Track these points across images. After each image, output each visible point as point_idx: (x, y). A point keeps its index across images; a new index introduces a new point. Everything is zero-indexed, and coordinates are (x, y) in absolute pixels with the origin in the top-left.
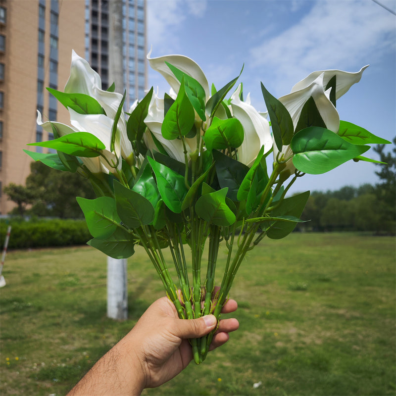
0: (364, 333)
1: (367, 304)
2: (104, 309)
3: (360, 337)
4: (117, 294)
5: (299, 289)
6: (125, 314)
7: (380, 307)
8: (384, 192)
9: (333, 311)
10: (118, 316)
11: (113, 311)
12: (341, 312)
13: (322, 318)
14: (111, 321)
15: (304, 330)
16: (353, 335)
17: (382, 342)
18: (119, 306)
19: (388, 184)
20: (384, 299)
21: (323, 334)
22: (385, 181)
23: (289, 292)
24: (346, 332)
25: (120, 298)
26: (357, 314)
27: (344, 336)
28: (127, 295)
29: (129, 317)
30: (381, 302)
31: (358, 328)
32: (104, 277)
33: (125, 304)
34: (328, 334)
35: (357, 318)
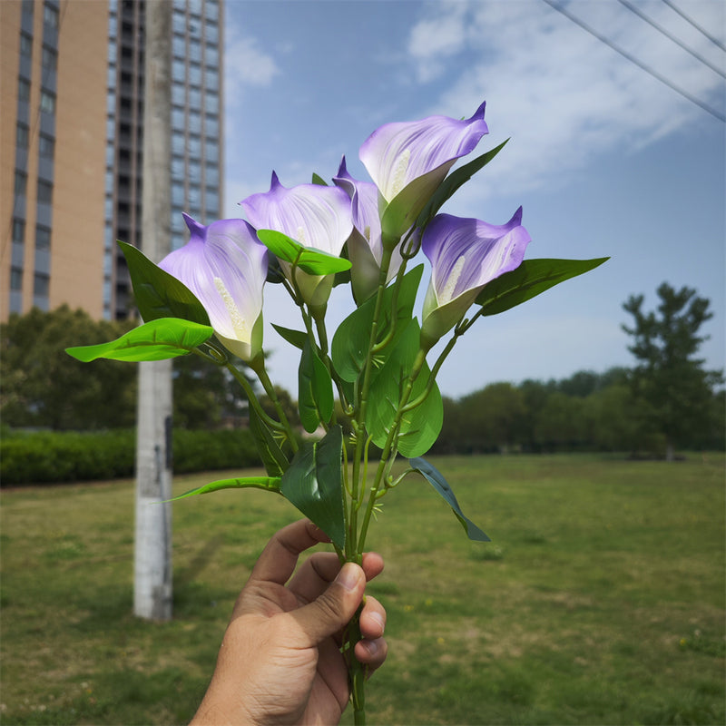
0: (596, 634)
1: (606, 584)
2: (128, 601)
3: (589, 642)
4: (152, 572)
5: (489, 557)
6: (168, 610)
7: (628, 587)
8: (643, 383)
9: (547, 597)
10: (154, 613)
11: (144, 604)
12: (560, 597)
13: (526, 609)
14: (140, 623)
15: (492, 632)
16: (578, 639)
17: (627, 651)
18: (156, 595)
19: (650, 369)
20: (635, 573)
21: (524, 638)
22: (645, 363)
23: (471, 564)
24: (566, 633)
25: (158, 580)
26: (586, 601)
27: (561, 642)
28: (171, 575)
29: (174, 615)
30: (629, 579)
31: (587, 627)
32: (130, 541)
33: (168, 591)
34: (534, 638)
35: (585, 608)
